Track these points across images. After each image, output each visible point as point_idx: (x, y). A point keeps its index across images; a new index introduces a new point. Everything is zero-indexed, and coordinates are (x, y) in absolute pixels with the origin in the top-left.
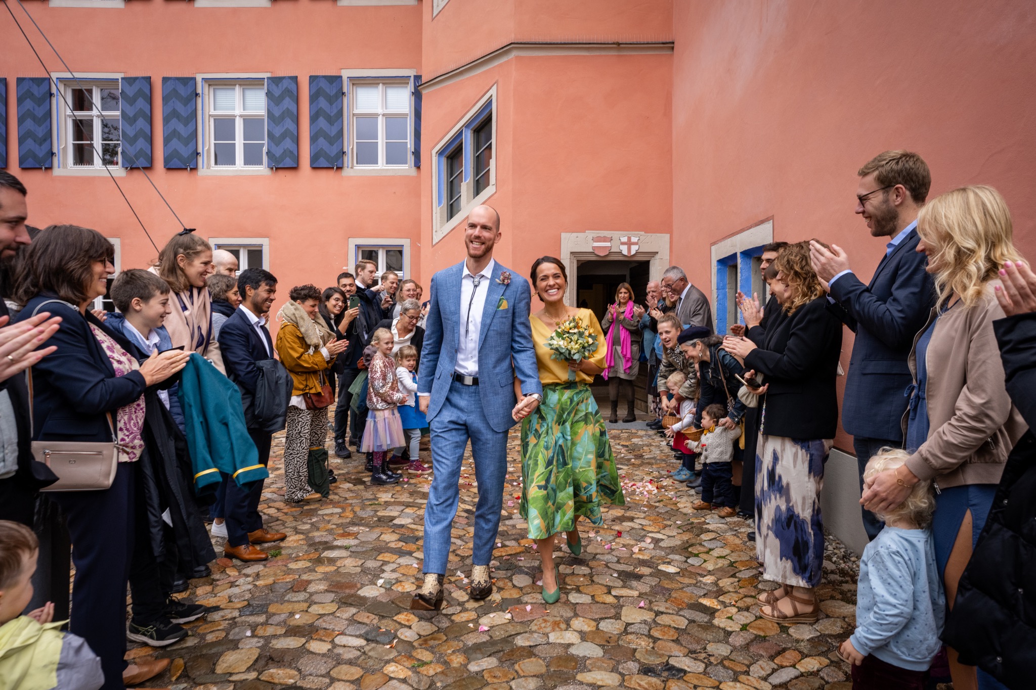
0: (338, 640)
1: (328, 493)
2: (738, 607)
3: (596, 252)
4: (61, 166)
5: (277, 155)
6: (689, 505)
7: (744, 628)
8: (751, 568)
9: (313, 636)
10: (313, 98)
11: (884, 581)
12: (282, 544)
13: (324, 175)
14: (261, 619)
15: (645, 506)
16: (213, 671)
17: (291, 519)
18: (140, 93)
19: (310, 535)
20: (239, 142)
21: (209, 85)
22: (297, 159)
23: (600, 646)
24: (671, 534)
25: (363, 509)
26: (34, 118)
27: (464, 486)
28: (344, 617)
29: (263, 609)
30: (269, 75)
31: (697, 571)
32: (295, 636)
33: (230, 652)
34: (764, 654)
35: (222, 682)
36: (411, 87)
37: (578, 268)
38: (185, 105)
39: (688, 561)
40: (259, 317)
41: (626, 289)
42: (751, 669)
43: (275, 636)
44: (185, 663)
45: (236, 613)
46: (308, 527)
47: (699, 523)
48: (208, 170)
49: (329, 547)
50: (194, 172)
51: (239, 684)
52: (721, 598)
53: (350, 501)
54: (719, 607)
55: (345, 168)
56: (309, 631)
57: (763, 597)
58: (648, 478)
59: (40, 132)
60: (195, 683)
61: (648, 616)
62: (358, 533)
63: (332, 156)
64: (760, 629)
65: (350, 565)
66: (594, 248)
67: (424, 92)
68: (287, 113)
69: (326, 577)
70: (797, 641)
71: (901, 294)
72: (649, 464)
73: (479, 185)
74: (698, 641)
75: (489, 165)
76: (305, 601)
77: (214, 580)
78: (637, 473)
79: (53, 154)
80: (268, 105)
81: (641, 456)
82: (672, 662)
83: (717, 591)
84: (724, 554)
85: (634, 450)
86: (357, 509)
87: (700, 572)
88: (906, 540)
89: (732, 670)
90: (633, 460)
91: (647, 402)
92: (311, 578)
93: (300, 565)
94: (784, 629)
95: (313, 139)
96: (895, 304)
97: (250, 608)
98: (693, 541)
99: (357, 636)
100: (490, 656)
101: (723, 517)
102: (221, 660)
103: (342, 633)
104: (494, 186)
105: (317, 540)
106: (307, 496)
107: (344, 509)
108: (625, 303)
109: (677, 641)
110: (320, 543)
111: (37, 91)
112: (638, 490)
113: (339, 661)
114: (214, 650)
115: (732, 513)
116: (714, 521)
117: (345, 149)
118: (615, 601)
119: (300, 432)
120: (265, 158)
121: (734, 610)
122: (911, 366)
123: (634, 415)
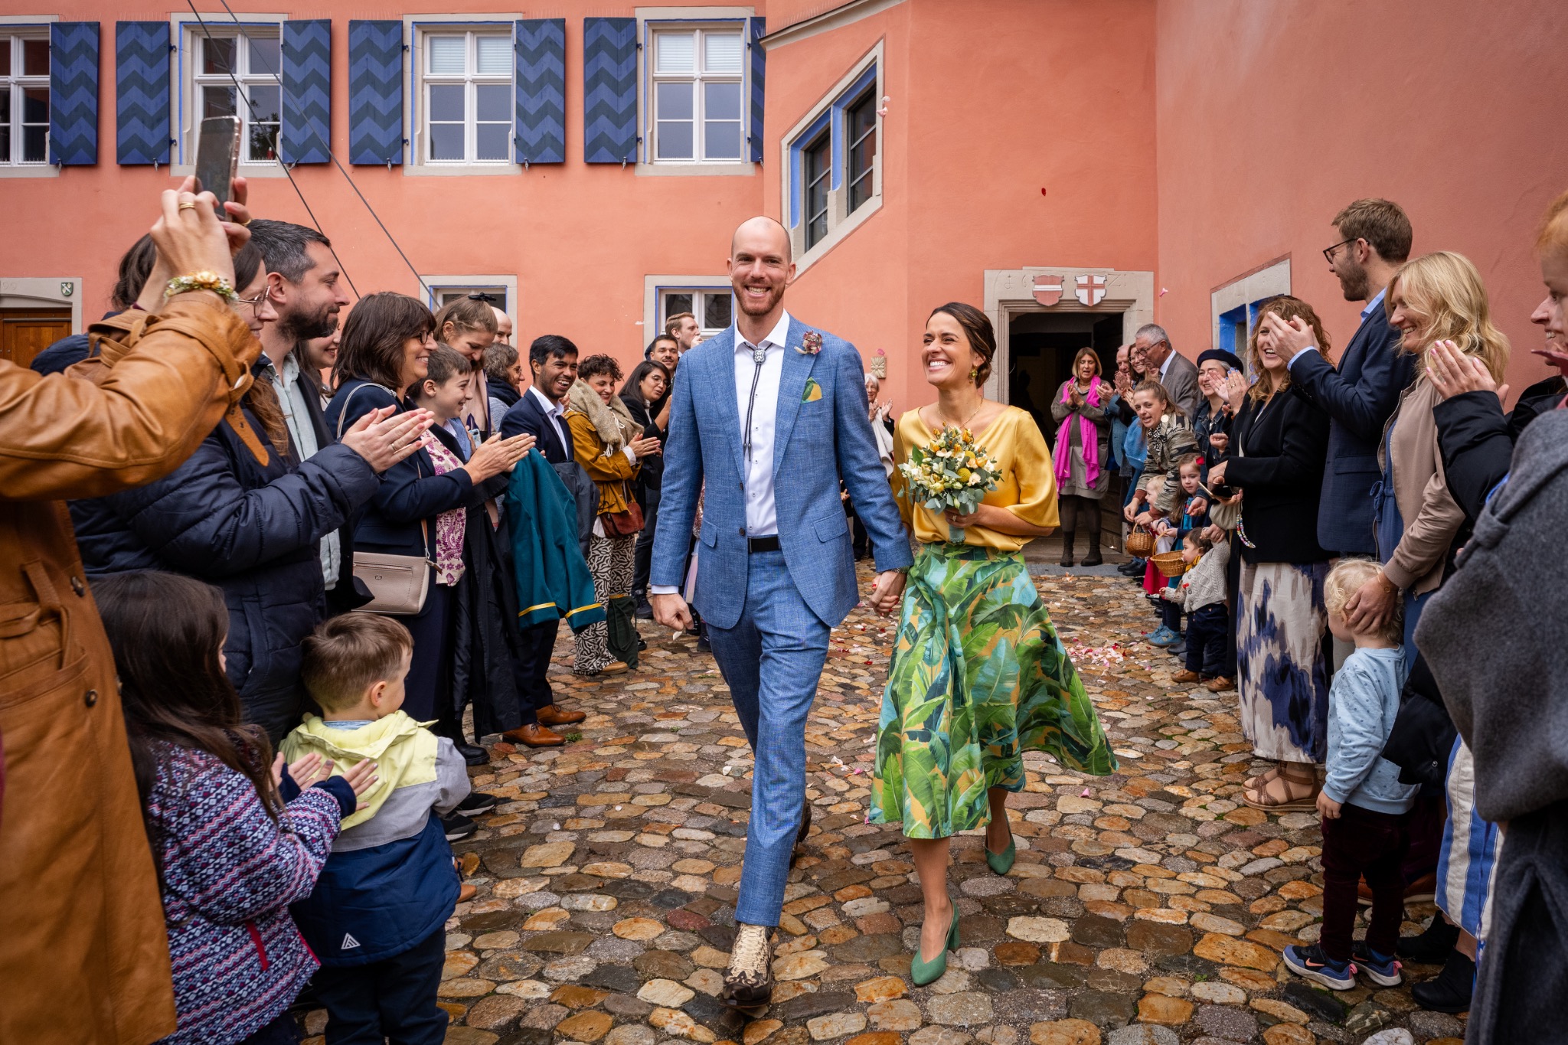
0: (677, 833)
1: (636, 663)
2: (1216, 796)
3: (1039, 301)
4: (184, 160)
5: (532, 144)
6: (1168, 676)
7: (1220, 817)
8: (1244, 751)
9: (643, 829)
10: (590, 54)
11: (1350, 708)
12: (581, 727)
13: (605, 175)
14: (570, 811)
15: (1103, 678)
16: (519, 866)
17: (588, 696)
18: (313, 46)
19: (619, 715)
20: (470, 122)
21: (424, 33)
22: (563, 150)
23: (1026, 838)
24: (1136, 712)
25: (691, 681)
26: (143, 86)
27: (836, 653)
28: (682, 809)
29: (569, 801)
30: (519, 17)
31: (1167, 756)
32: (619, 829)
33: (537, 847)
34: (1240, 844)
35: (533, 876)
36: (746, 36)
37: (1011, 324)
38: (386, 64)
39: (1157, 744)
40: (555, 403)
41: (1090, 354)
42: (1221, 859)
43: (592, 830)
44: (481, 858)
45: (534, 806)
46: (613, 706)
47: (1179, 699)
48: (420, 168)
49: (646, 729)
50: (398, 170)
51: (556, 879)
52: (1194, 786)
53: (670, 674)
54: (1190, 795)
55: (640, 164)
56: (638, 824)
57: (1249, 782)
58: (1112, 642)
59: (152, 108)
60: (498, 878)
61: (1093, 806)
62: (688, 713)
63: (620, 144)
64: (1240, 818)
65: (682, 751)
66: (1035, 293)
67: (769, 49)
68: (548, 78)
69: (649, 765)
70: (1287, 830)
71: (1369, 374)
72: (1116, 623)
73: (856, 196)
74: (1156, 832)
75: (871, 164)
76: (626, 792)
77: (494, 768)
78: (1096, 635)
79: (171, 142)
80: (518, 64)
81: (1106, 613)
82: (1119, 853)
83: (1191, 778)
84: (1209, 735)
85: (1094, 605)
86: (682, 684)
87: (1171, 757)
88: (1376, 660)
89: (1196, 860)
90: (1092, 619)
91: (1120, 535)
92: (629, 766)
93: (611, 751)
94: (1272, 818)
95: (590, 118)
96: (1364, 385)
97: (549, 798)
98: (1167, 721)
99: (702, 829)
100: (880, 848)
101: (1214, 692)
102: (526, 854)
103: (682, 826)
104: (880, 198)
105: (630, 721)
106: (607, 666)
107: (662, 684)
108: (1087, 381)
109: (1129, 832)
110: (634, 725)
111: (148, 43)
112: (1095, 658)
113: (681, 855)
114: (514, 845)
115: (1227, 686)
116: (1200, 696)
117: (641, 134)
118: (1050, 790)
119: (596, 572)
120: (512, 149)
121: (1210, 798)
122: (1380, 460)
123: (1100, 555)
